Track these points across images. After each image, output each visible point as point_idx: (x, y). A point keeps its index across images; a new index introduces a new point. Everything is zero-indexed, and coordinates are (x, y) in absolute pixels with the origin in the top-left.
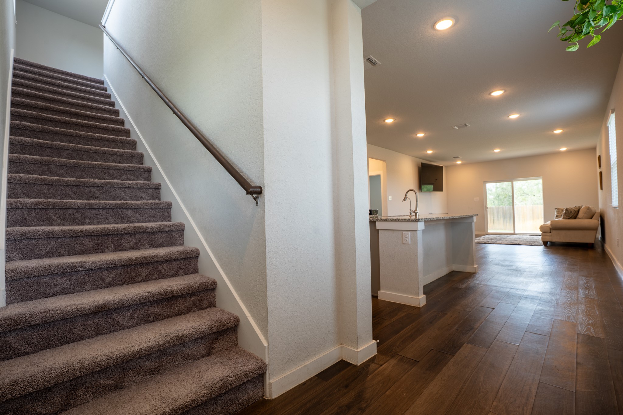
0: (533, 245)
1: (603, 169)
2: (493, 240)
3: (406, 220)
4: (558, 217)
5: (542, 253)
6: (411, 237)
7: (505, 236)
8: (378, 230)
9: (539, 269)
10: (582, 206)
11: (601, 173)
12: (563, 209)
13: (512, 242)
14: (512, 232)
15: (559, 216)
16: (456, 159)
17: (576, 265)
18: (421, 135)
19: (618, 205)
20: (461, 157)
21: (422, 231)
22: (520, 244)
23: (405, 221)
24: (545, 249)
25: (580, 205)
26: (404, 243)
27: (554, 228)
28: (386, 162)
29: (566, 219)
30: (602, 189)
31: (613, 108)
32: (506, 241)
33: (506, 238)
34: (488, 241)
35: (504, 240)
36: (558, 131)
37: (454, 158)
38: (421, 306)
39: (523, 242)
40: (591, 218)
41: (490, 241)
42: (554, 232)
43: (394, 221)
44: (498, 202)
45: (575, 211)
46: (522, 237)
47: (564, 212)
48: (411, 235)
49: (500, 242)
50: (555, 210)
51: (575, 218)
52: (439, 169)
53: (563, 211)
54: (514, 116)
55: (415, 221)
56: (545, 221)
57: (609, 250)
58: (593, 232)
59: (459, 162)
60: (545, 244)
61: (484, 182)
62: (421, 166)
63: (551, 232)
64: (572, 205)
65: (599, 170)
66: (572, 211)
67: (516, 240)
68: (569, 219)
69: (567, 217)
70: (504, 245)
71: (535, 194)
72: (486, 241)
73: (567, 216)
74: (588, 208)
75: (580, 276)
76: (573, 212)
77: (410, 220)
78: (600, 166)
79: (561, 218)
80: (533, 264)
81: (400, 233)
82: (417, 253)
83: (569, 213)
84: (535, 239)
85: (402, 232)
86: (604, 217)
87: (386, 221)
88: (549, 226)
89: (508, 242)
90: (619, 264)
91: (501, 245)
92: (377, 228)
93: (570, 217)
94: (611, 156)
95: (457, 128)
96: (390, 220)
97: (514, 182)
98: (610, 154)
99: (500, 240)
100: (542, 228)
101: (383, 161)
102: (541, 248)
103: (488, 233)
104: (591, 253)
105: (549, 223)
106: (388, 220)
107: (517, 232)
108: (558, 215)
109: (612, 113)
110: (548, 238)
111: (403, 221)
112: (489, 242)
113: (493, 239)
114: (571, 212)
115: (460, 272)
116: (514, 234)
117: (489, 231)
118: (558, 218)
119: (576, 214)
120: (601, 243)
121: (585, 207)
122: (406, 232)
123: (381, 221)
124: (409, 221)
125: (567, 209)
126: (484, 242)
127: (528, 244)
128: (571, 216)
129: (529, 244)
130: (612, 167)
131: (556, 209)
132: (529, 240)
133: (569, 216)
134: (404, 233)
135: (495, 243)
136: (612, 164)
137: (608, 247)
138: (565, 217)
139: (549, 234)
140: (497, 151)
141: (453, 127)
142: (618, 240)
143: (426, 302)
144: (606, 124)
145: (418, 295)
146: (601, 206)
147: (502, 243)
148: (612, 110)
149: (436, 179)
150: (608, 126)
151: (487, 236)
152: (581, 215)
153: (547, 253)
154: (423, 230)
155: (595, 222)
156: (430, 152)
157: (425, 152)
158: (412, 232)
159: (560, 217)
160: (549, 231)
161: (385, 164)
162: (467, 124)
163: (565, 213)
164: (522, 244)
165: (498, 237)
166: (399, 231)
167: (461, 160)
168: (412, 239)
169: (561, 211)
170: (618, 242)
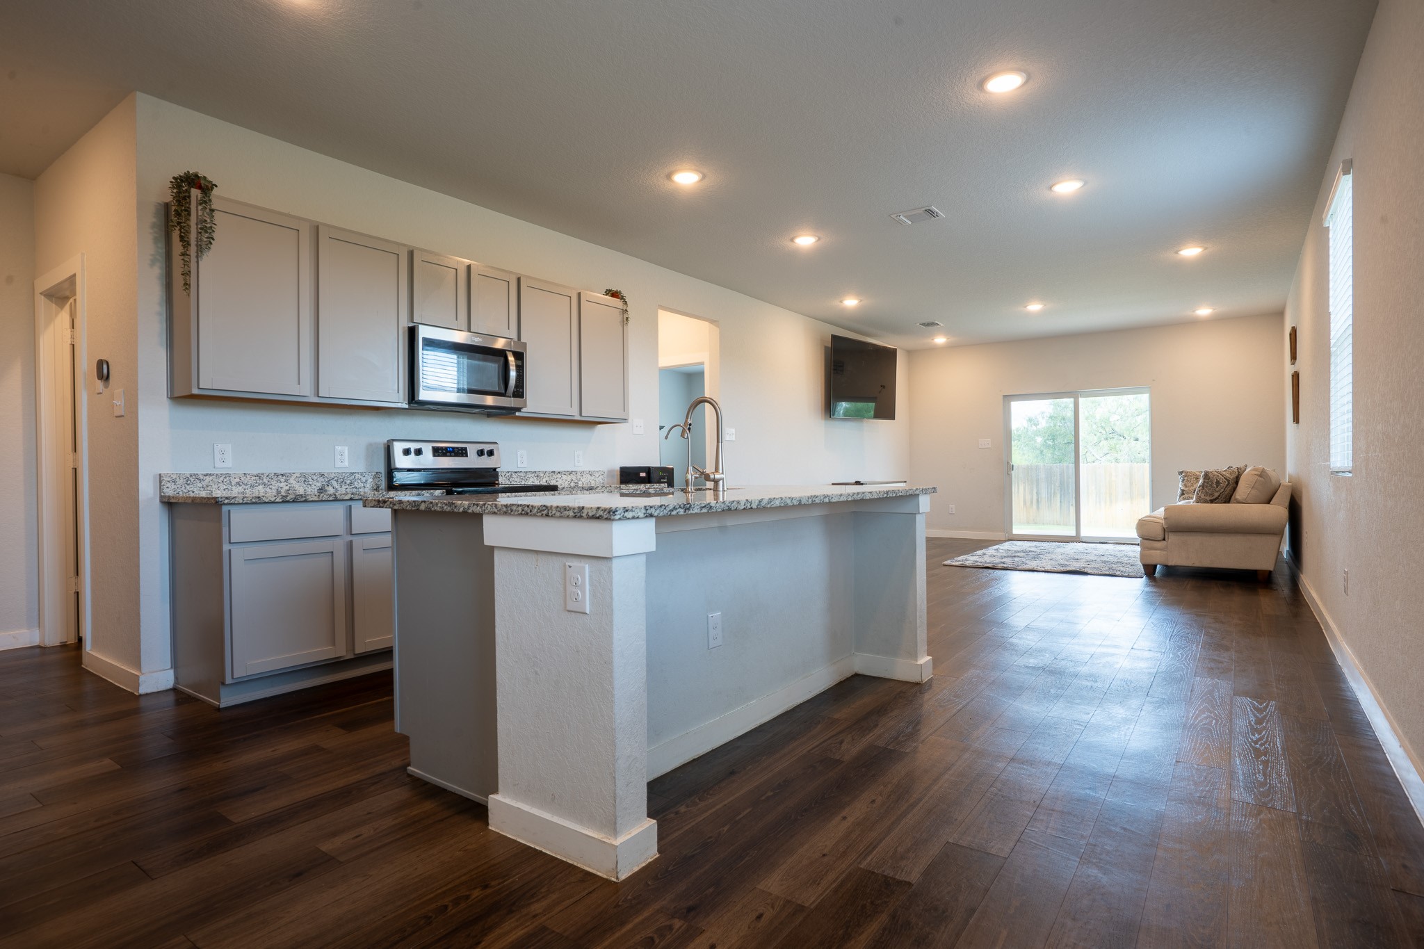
0: (1117, 573)
1: (1305, 364)
2: (1016, 559)
3: (571, 514)
4: (1186, 495)
5: (1138, 602)
6: (591, 584)
7: (1054, 544)
8: (492, 548)
9: (1118, 666)
10: (1246, 466)
11: (1296, 377)
12: (1198, 474)
13: (1066, 565)
14: (1073, 533)
15: (1188, 493)
16: (930, 328)
17: (1227, 649)
18: (805, 241)
19: (1351, 464)
20: (942, 325)
21: (643, 558)
22: (1085, 570)
23: (568, 517)
24: (1148, 589)
25: (1241, 465)
26: (568, 608)
27: (1175, 528)
28: (718, 326)
29: (1206, 502)
30: (1296, 419)
31: (1348, 157)
32: (1050, 562)
33: (1052, 553)
34: (1003, 560)
35: (1049, 556)
36: (1191, 252)
37: (924, 325)
38: (623, 876)
39: (1093, 565)
40: (1269, 502)
41: (1008, 562)
42: (1172, 538)
43: (535, 515)
44: (1053, 454)
45: (1229, 481)
46: (1095, 549)
47: (1201, 481)
48: (590, 576)
49: (1032, 565)
50: (1180, 476)
51: (1228, 500)
52: (887, 357)
53: (1197, 479)
54: (1067, 187)
55: (599, 518)
56: (1154, 508)
57: (1314, 595)
58: (1273, 540)
59: (940, 340)
60: (1150, 570)
61: (1005, 396)
62: (830, 345)
63: (1164, 540)
64: (1220, 464)
65: (1289, 370)
66: (1222, 480)
67: (1076, 557)
68: (1212, 502)
69: (1208, 498)
70: (1043, 573)
71: (1139, 436)
72: (998, 560)
73: (1206, 494)
74: (1262, 474)
75: (1236, 693)
76: (1223, 484)
77: (584, 515)
78: (1294, 357)
79: (1192, 498)
80: (1105, 646)
81: (557, 563)
82: (612, 652)
83: (1211, 485)
84: (1126, 556)
85: (564, 559)
86: (1301, 498)
87: (510, 514)
88: (1158, 520)
89: (1054, 563)
90: (1347, 649)
91: (1036, 573)
92: (488, 541)
93: (1214, 497)
94: (1332, 317)
95: (910, 223)
96: (520, 509)
97: (1081, 400)
98: (1331, 309)
99: (1036, 557)
100: (1142, 525)
101: (712, 322)
102: (1139, 585)
103: (1010, 537)
104: (1266, 603)
105: (1160, 512)
106: (514, 508)
107: (1084, 533)
108: (1186, 489)
109: (1346, 172)
110: (1160, 557)
111: (561, 517)
112: (1005, 566)
113: (1019, 554)
114: (1218, 483)
115: (874, 678)
116: (1077, 539)
117: (1017, 530)
118: (1184, 499)
119: (1230, 488)
120: (1290, 568)
121: (1253, 470)
122: (575, 563)
123: (495, 513)
124: (581, 517)
125: (1207, 475)
126: (990, 565)
127: (1105, 572)
128: (1216, 495)
129: (1107, 573)
130: (1333, 350)
131: (1181, 473)
132: (1111, 559)
133: (1212, 495)
134: (568, 564)
135: (1020, 568)
136: (1332, 342)
137: (1308, 583)
138: (1203, 496)
139: (1159, 544)
140: (1035, 307)
141: (894, 216)
142: (1346, 573)
143: (659, 851)
144: (1321, 220)
145: (613, 827)
146: (1291, 468)
147: (1039, 568)
148: (1344, 162)
149: (883, 387)
150: (1326, 225)
151: (1007, 546)
152: (1242, 491)
153: (1152, 604)
154: (649, 555)
155: (1277, 512)
156: (851, 302)
157: (836, 303)
158: (594, 562)
159: (1190, 495)
160: (1161, 537)
161: (716, 330)
162: (934, 208)
163: (1203, 486)
164: (1089, 571)
165: (1033, 549)
166: (554, 557)
167: (947, 332)
168: (594, 595)
169: (1193, 479)
170: (1346, 580)
